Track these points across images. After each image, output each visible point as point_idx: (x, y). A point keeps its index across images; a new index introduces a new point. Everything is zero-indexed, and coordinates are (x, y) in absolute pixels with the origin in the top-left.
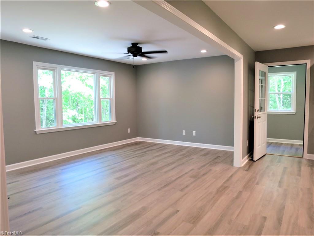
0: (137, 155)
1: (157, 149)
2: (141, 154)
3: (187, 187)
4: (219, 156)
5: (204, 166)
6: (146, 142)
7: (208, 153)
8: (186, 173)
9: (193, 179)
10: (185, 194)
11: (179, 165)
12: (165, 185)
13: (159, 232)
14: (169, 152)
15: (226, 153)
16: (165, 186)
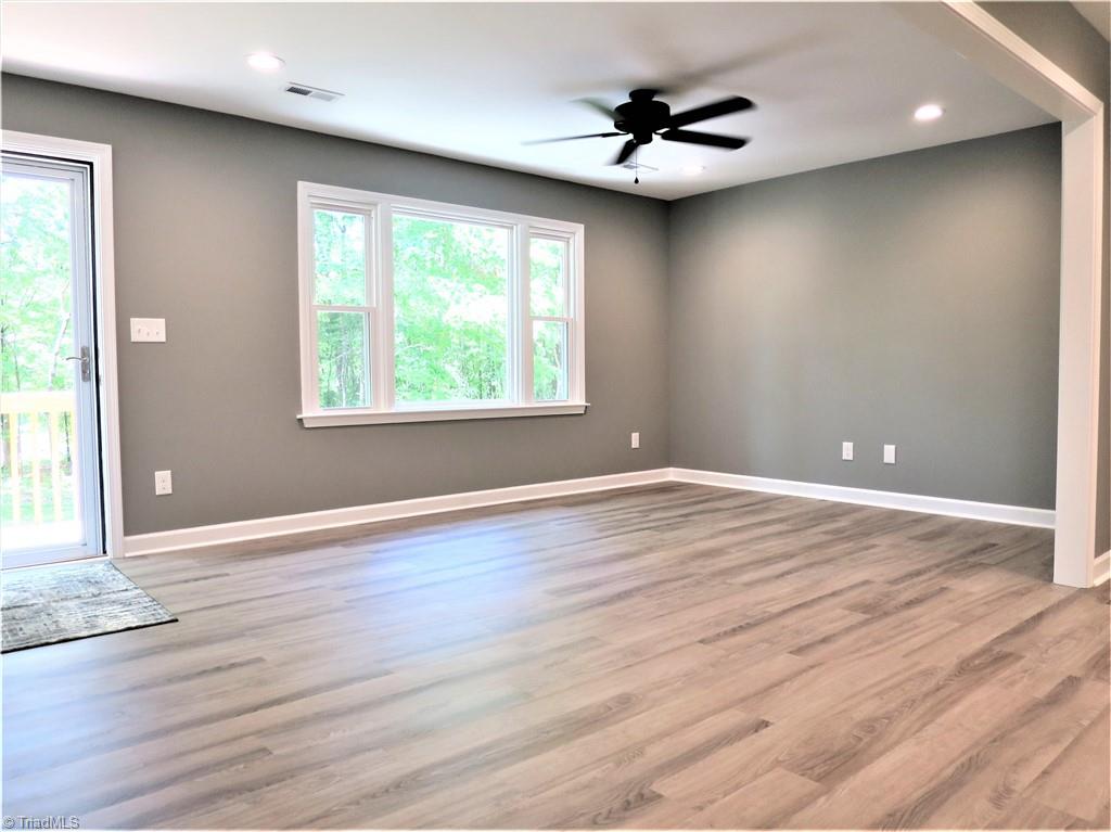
0: (652, 524)
1: (735, 508)
2: (669, 522)
3: (825, 640)
4: (994, 545)
5: (919, 573)
6: (701, 486)
7: (942, 530)
8: (834, 594)
9: (862, 617)
10: (812, 667)
11: (810, 565)
12: (734, 626)
13: (663, 793)
14: (781, 520)
15: (1027, 534)
16: (734, 630)
